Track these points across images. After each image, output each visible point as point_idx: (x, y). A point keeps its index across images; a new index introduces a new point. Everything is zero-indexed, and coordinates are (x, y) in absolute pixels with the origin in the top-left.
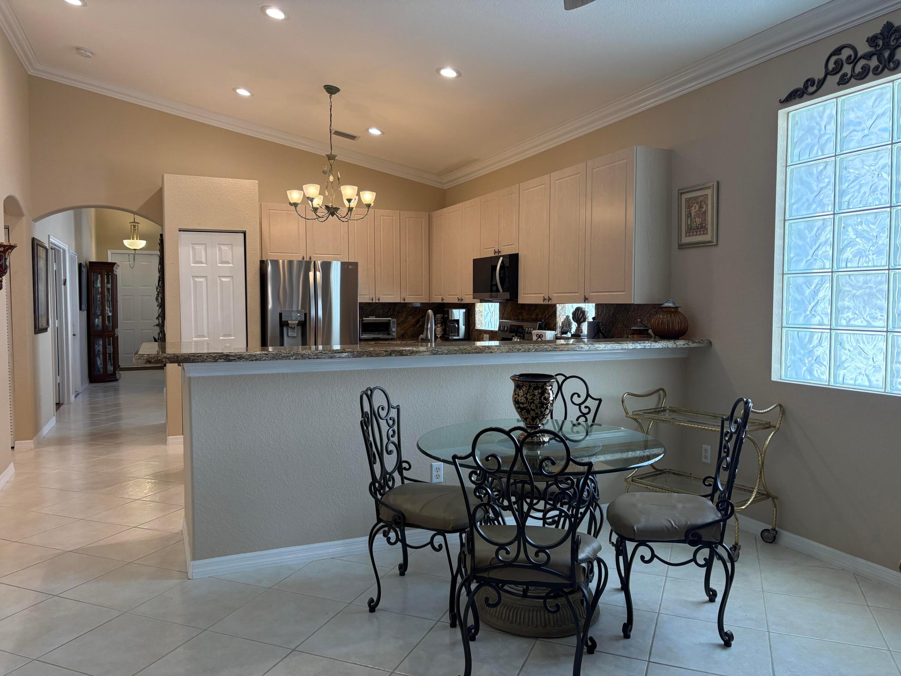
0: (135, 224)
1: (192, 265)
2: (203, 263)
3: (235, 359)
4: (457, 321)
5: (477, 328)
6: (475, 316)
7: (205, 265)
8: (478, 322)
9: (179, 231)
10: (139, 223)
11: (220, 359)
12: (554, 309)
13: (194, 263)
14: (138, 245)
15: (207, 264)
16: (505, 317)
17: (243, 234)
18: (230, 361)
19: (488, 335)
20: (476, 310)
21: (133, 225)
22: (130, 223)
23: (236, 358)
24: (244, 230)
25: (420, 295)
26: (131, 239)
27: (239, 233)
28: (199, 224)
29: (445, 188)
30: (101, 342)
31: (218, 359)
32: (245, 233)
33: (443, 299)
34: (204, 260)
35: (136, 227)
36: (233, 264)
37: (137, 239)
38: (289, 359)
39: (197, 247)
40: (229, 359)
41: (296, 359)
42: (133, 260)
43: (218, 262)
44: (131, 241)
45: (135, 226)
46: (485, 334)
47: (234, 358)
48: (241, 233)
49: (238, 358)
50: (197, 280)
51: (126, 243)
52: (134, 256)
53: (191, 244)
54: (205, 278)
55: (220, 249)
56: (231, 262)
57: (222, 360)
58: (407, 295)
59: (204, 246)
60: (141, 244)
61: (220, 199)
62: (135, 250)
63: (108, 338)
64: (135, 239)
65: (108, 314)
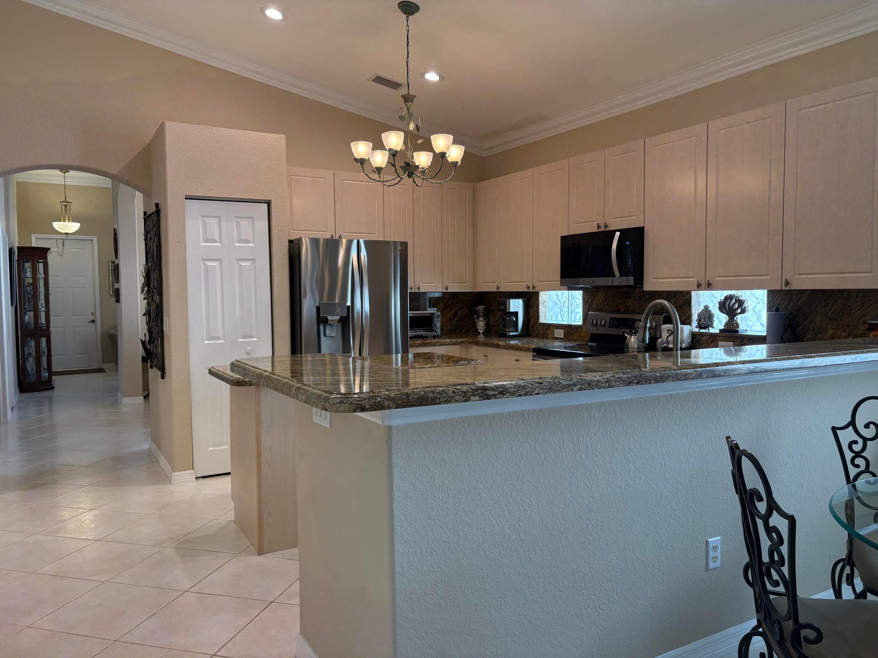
0: (66, 204)
1: (203, 244)
2: (216, 242)
3: (495, 395)
4: (516, 314)
5: (541, 322)
6: (538, 307)
7: (219, 244)
8: (542, 315)
9: (186, 199)
10: (71, 203)
11: (474, 395)
12: (687, 298)
13: (204, 242)
14: (71, 228)
15: (221, 243)
16: (593, 308)
17: (266, 205)
18: (489, 399)
19: (563, 330)
20: (540, 299)
21: (65, 205)
22: (60, 202)
23: (497, 393)
24: (269, 199)
25: (464, 283)
26: (62, 221)
27: (261, 203)
28: (211, 190)
29: (485, 156)
30: (33, 344)
31: (470, 397)
32: (269, 203)
33: (498, 288)
34: (217, 238)
35: (68, 207)
36: (254, 243)
37: (69, 221)
38: (572, 390)
39: (208, 220)
40: (486, 395)
41: (580, 389)
42: (62, 247)
43: (235, 240)
44: (62, 223)
45: (66, 206)
46: (557, 329)
47: (494, 393)
48: (264, 203)
49: (500, 393)
50: (209, 263)
51: (57, 225)
52: (63, 242)
53: (200, 217)
54: (219, 262)
55: (238, 224)
56: (251, 240)
57: (477, 398)
58: (450, 282)
59: (217, 219)
60: (74, 227)
61: (238, 158)
62: (67, 234)
63: (42, 338)
64: (67, 221)
65: (40, 309)
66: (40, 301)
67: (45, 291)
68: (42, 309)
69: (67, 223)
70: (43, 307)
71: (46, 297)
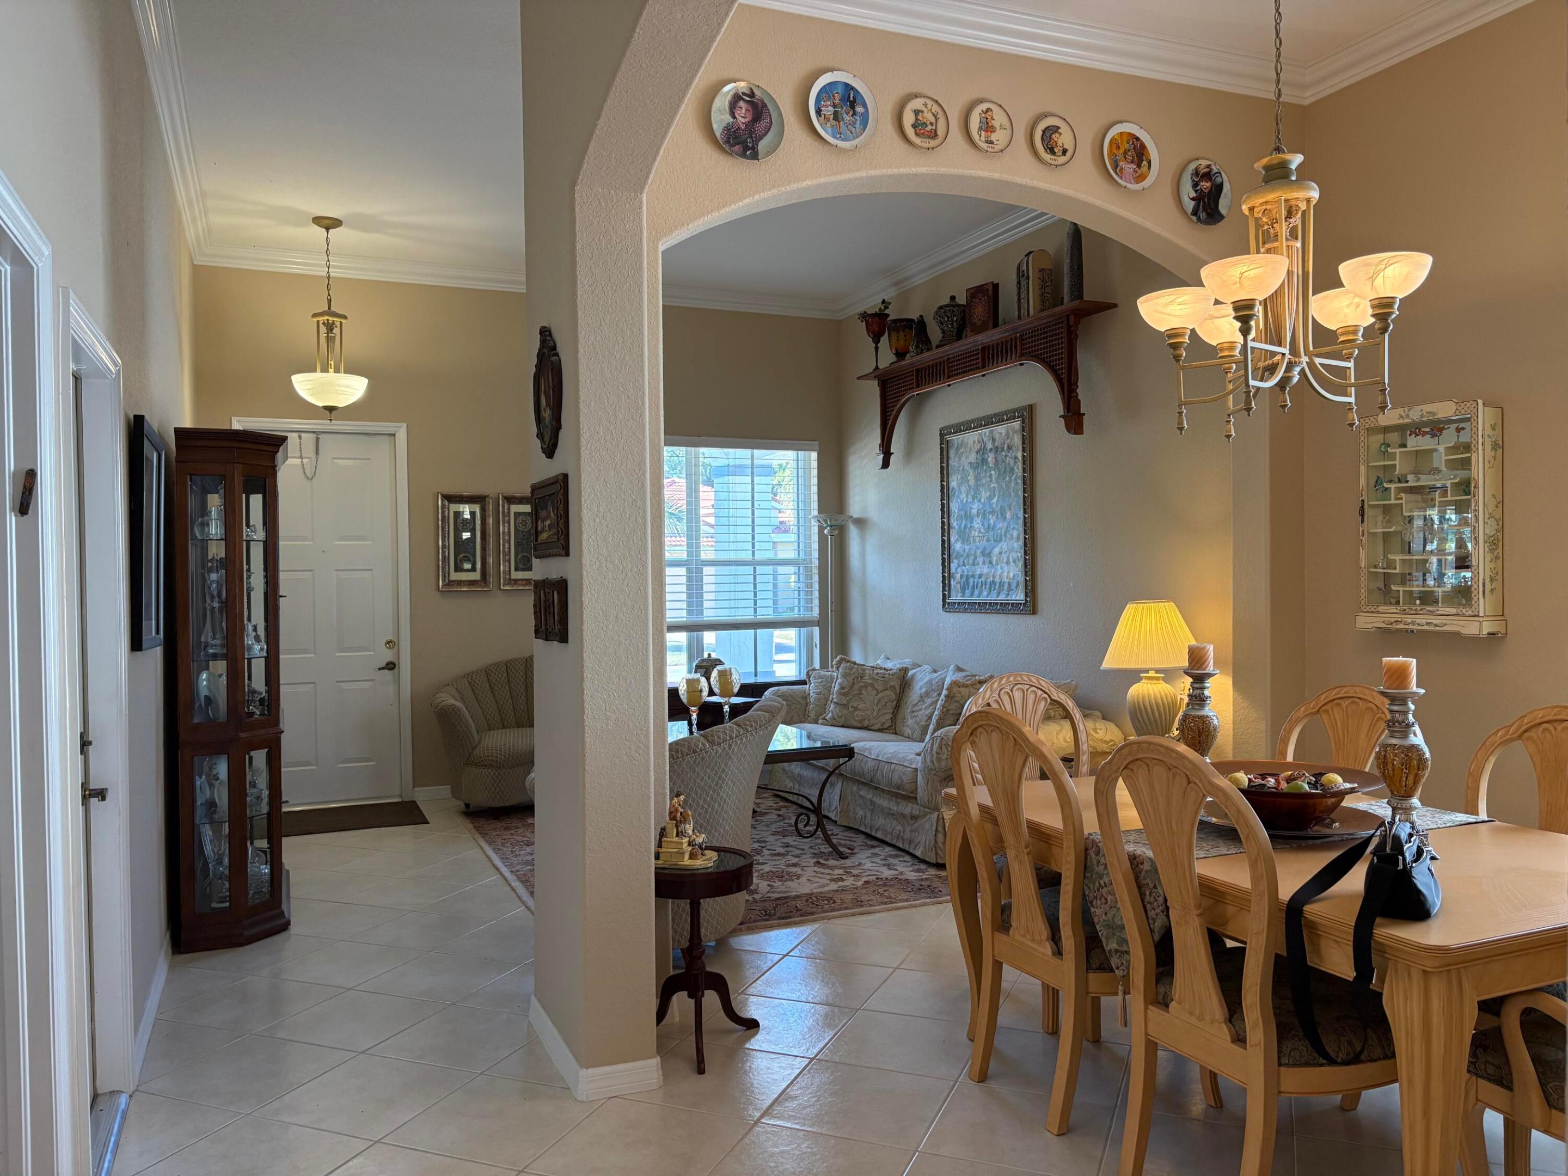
0: (331, 320)
10: (345, 317)
14: (342, 393)
21: (326, 324)
22: (315, 315)
26: (318, 369)
30: (222, 769)
35: (336, 331)
37: (337, 371)
42: (313, 455)
44: (318, 375)
45: (330, 327)
51: (304, 385)
52: (318, 439)
60: (351, 389)
62: (330, 411)
63: (252, 753)
64: (331, 370)
65: (250, 648)
66: (249, 619)
67: (266, 583)
68: (257, 647)
69: (331, 375)
70: (257, 639)
71: (270, 606)
